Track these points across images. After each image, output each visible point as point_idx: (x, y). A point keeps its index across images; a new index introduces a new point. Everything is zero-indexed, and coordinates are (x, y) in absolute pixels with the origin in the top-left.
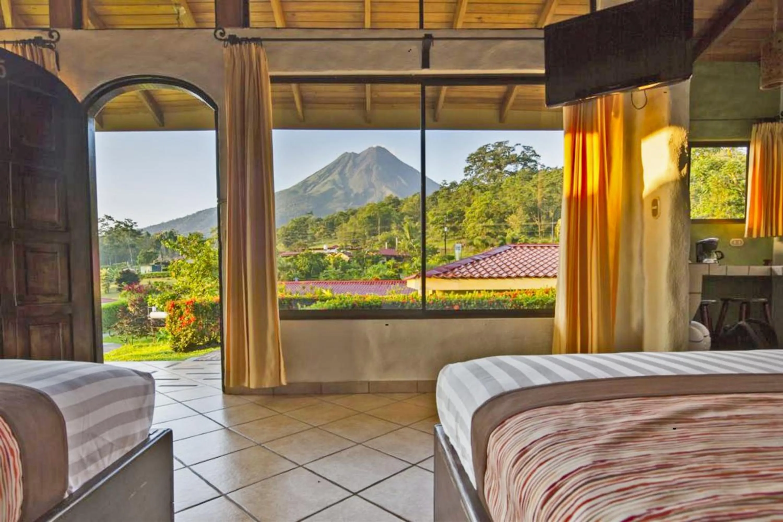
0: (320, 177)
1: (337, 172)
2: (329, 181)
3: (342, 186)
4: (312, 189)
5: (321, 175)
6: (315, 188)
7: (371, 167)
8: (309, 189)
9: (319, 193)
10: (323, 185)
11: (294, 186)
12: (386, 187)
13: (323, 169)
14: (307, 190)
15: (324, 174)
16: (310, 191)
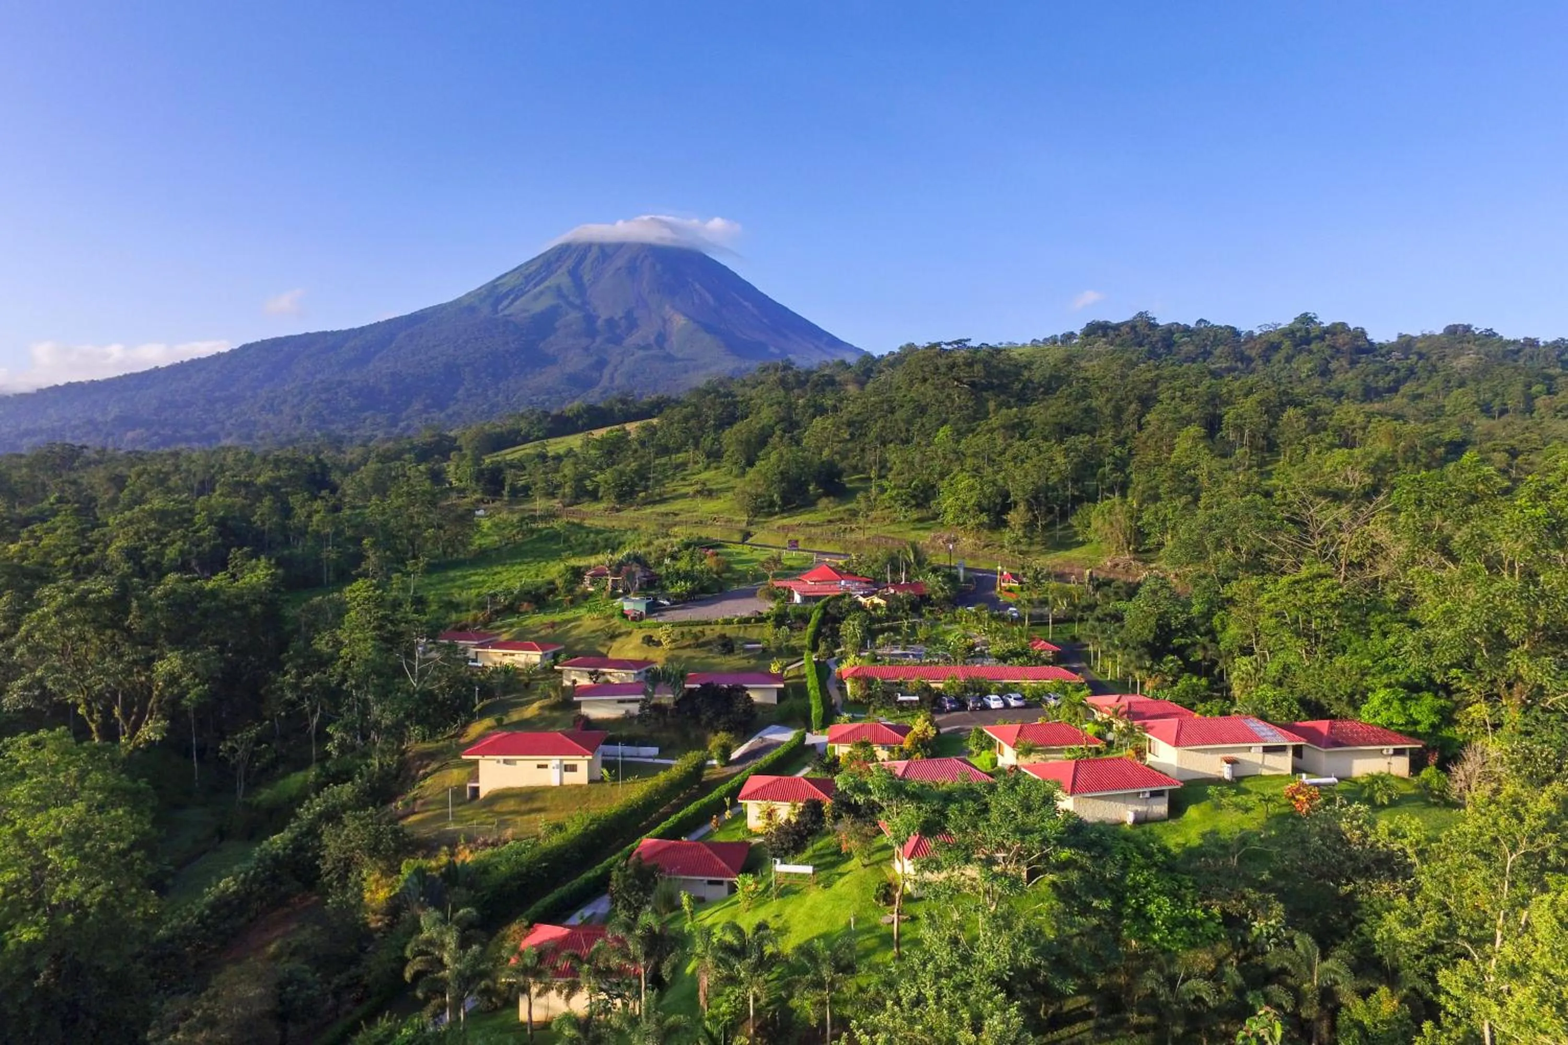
0: (528, 279)
1: (564, 269)
2: (548, 288)
3: (578, 302)
4: (508, 306)
5: (530, 275)
6: (517, 303)
7: (638, 263)
8: (505, 303)
9: (526, 314)
10: (536, 298)
11: (469, 294)
12: (673, 307)
13: (534, 259)
14: (500, 307)
15: (537, 271)
16: (506, 308)
